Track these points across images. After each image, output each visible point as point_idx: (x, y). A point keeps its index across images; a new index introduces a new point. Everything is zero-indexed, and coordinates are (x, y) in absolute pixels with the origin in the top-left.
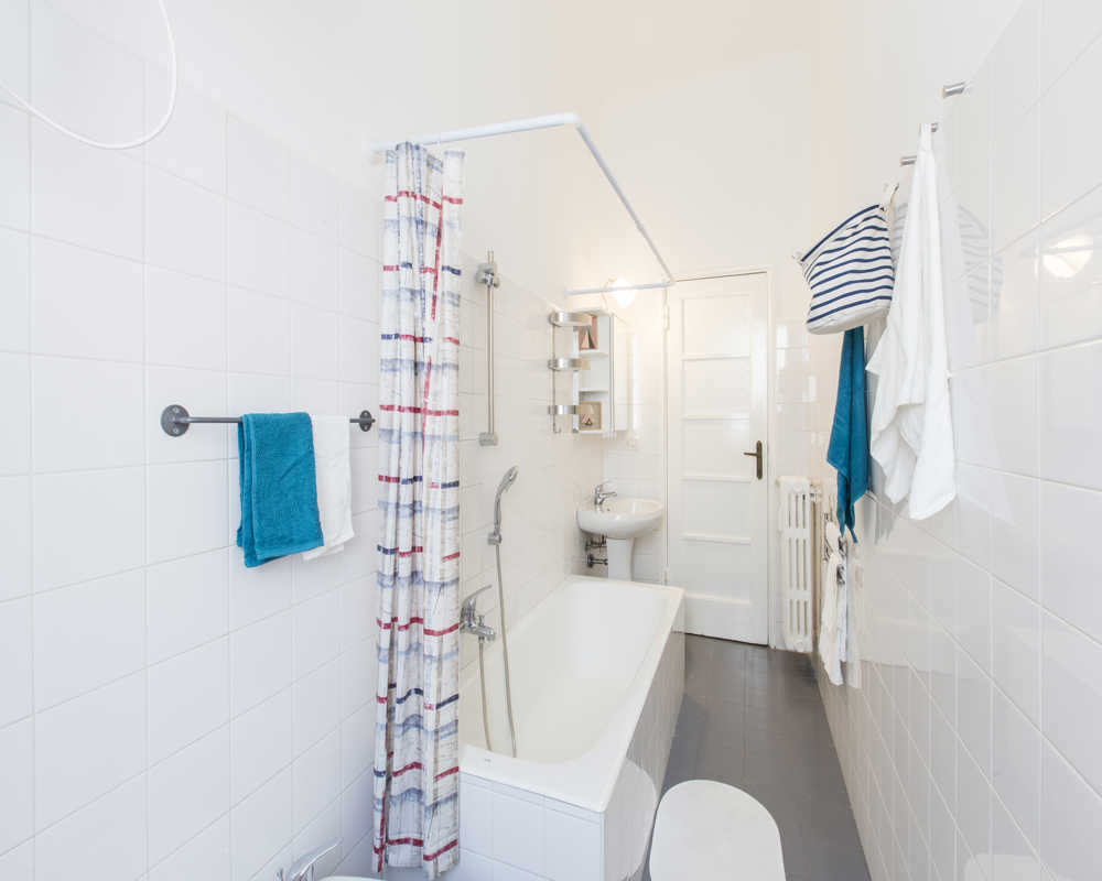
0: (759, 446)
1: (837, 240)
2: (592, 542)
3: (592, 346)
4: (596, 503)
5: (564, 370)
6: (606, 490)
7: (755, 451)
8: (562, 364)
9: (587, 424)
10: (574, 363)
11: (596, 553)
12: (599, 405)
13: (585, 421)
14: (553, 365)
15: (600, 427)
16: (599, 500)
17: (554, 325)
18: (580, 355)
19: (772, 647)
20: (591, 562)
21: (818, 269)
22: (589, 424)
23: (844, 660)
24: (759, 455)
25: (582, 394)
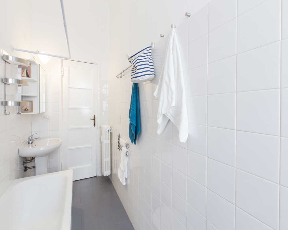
0: (95, 116)
1: (143, 53)
2: (27, 160)
3: (28, 76)
4: (29, 143)
5: (12, 84)
6: (34, 137)
7: (93, 118)
8: (10, 81)
9: (25, 110)
10: (19, 82)
11: (29, 165)
12: (32, 102)
13: (24, 108)
14: (5, 81)
15: (32, 111)
16: (31, 142)
17: (5, 61)
18: (22, 79)
19: (98, 176)
20: (26, 169)
21: (138, 61)
22: (26, 110)
23: (126, 177)
24: (94, 119)
25: (22, 96)
